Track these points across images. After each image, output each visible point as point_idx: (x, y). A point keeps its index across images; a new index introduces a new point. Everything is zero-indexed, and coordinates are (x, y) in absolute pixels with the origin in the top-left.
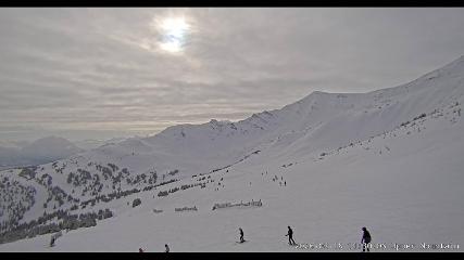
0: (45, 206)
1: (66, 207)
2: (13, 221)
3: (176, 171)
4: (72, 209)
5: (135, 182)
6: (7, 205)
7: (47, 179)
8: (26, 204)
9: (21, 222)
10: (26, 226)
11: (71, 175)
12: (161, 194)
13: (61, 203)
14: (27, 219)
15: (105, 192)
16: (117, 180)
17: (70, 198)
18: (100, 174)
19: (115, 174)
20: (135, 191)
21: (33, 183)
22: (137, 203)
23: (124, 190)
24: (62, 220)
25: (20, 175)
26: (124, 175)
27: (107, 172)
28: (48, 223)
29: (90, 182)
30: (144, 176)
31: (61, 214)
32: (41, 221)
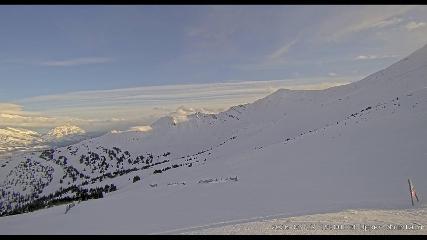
0: (61, 182)
1: (79, 182)
2: (34, 195)
3: (169, 154)
4: (83, 184)
5: (135, 162)
6: (29, 181)
7: (62, 160)
8: (45, 181)
9: (41, 196)
10: (44, 198)
11: (83, 157)
12: (157, 172)
13: (74, 179)
14: (46, 192)
15: (111, 170)
16: (120, 160)
17: (82, 176)
18: (107, 155)
19: (119, 156)
20: (135, 169)
21: (51, 163)
22: (137, 179)
23: (126, 169)
24: (75, 194)
25: (41, 157)
26: (126, 156)
27: (112, 154)
28: (64, 196)
29: (98, 162)
30: (142, 158)
31: (74, 189)
32: (58, 194)
